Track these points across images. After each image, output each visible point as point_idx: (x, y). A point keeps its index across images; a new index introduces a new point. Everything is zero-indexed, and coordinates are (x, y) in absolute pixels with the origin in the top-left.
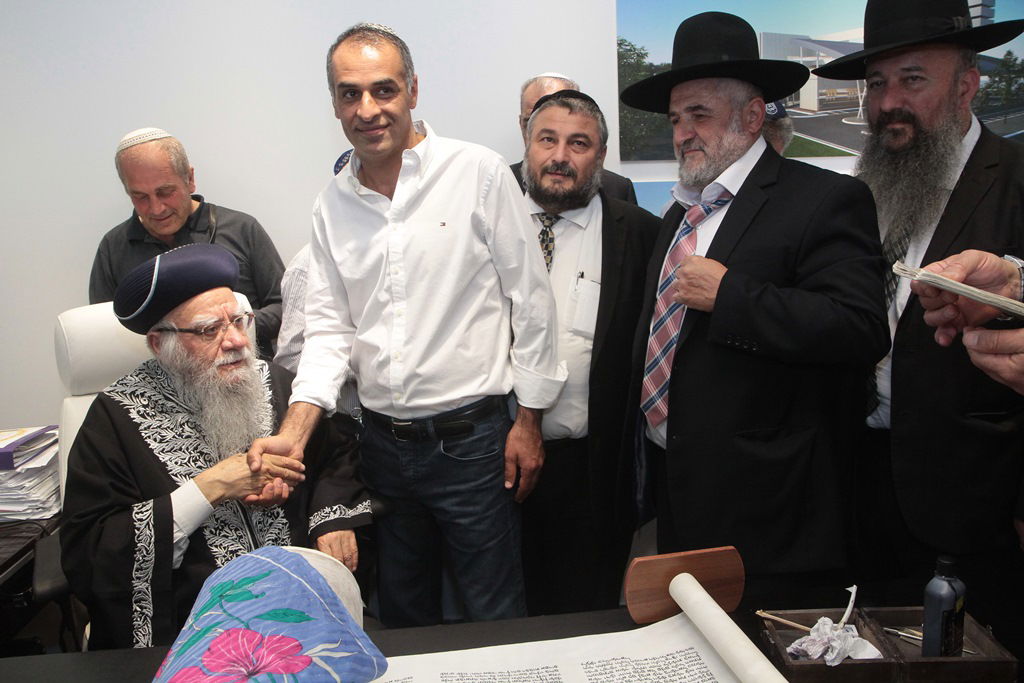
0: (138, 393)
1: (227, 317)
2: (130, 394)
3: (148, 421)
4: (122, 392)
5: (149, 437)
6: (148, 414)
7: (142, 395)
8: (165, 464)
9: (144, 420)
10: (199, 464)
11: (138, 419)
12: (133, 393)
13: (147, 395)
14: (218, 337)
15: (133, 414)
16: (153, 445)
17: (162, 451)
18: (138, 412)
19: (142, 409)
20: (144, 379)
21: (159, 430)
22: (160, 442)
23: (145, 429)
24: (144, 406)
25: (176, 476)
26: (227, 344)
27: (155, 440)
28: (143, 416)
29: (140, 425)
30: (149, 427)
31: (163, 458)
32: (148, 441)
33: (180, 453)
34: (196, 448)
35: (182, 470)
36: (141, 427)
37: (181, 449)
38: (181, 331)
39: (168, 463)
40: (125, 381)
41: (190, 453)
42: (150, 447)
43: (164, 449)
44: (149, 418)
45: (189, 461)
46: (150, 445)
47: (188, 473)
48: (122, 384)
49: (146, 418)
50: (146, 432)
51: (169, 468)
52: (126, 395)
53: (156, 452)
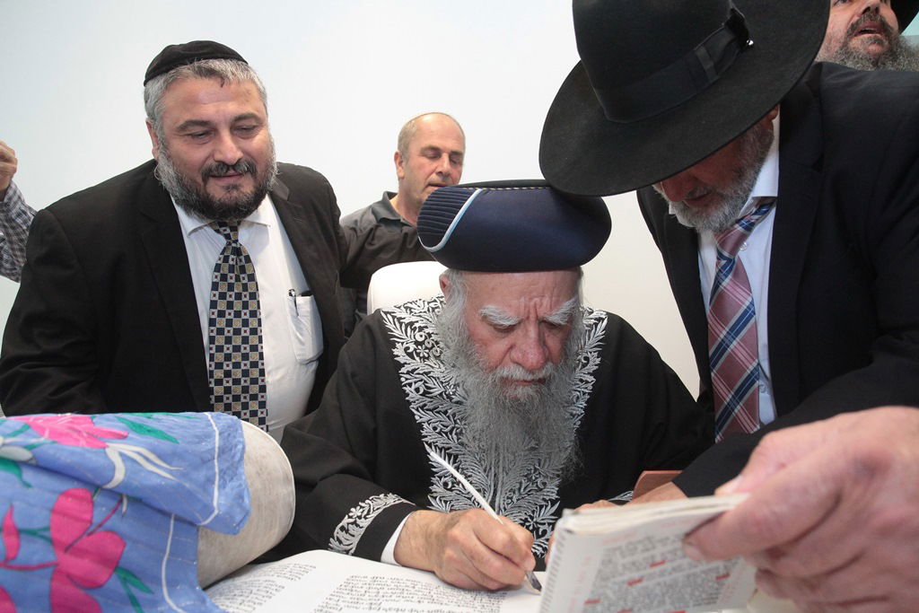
0: (417, 325)
2: (407, 326)
3: (416, 363)
4: (399, 319)
5: (410, 385)
6: (418, 354)
7: (421, 329)
8: (420, 426)
9: (408, 359)
10: (464, 439)
11: (402, 358)
12: (411, 324)
13: (427, 331)
15: (399, 351)
16: (413, 396)
17: (422, 408)
18: (407, 349)
19: (412, 347)
20: (433, 309)
21: (425, 378)
22: (424, 395)
23: (408, 373)
24: (417, 343)
25: (430, 445)
27: (417, 390)
28: (410, 355)
29: (403, 365)
30: (414, 371)
31: (419, 416)
32: (407, 389)
35: (441, 441)
36: (403, 370)
39: (425, 425)
40: (413, 306)
41: (456, 422)
42: (407, 398)
43: (425, 405)
44: (417, 359)
45: (451, 432)
46: (408, 395)
47: (446, 446)
48: (406, 308)
49: (414, 359)
50: (408, 376)
51: (424, 433)
52: (401, 324)
53: (413, 407)
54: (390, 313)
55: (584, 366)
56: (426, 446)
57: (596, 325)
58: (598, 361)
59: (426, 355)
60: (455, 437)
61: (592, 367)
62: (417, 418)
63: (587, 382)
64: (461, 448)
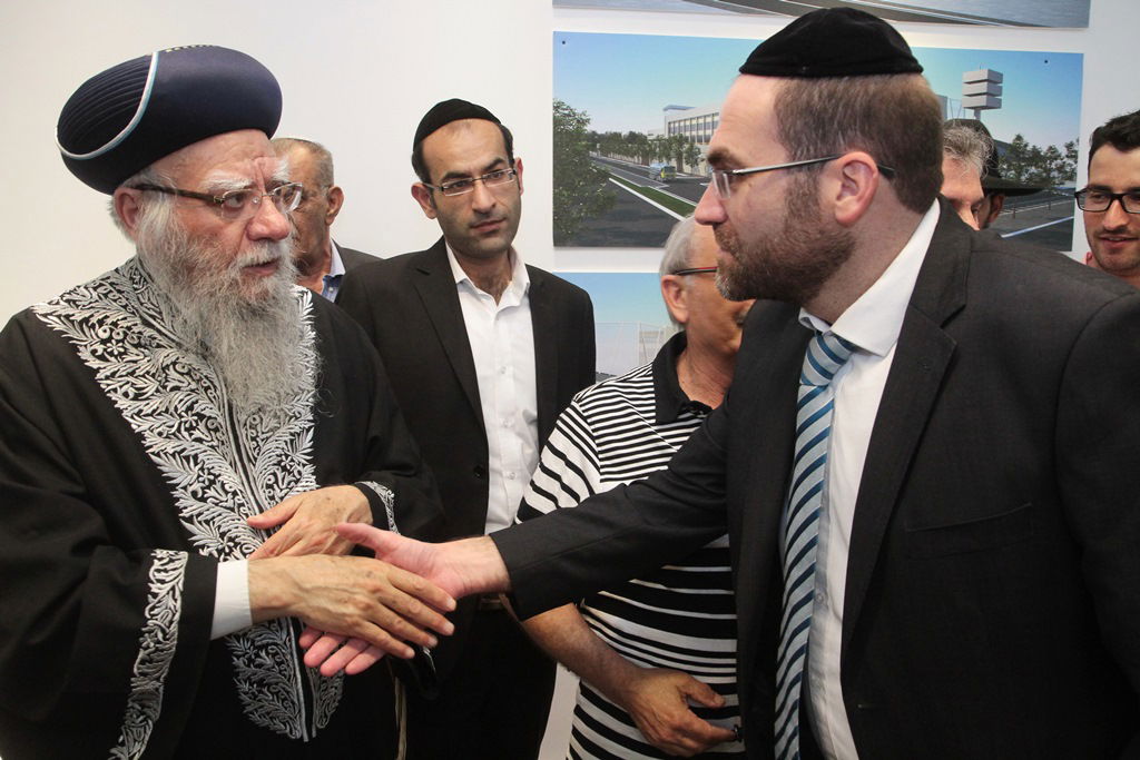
0: (94, 320)
1: (262, 182)
3: (113, 365)
4: (67, 317)
5: (115, 390)
6: (111, 354)
7: (101, 323)
9: (103, 364)
10: (197, 434)
11: (94, 363)
12: (86, 320)
13: (109, 321)
14: (244, 216)
15: (85, 354)
16: (122, 403)
17: (138, 414)
18: (94, 352)
19: (100, 349)
21: (131, 379)
22: (136, 398)
23: (107, 378)
24: (104, 342)
25: (158, 455)
26: (258, 228)
27: (126, 395)
28: (102, 358)
29: (98, 370)
30: (113, 374)
31: (137, 425)
32: (113, 396)
33: (165, 418)
34: (190, 408)
35: (170, 446)
36: (98, 376)
37: (167, 411)
38: (183, 194)
39: (146, 434)
40: (74, 297)
41: (181, 417)
42: (116, 406)
43: (141, 411)
44: (113, 359)
45: (179, 430)
46: (116, 402)
47: (178, 449)
48: (68, 301)
49: (108, 361)
50: (109, 382)
51: (147, 444)
52: (71, 322)
53: (126, 415)
54: (51, 314)
59: (122, 350)
60: (186, 434)
62: (134, 426)
64: (197, 445)
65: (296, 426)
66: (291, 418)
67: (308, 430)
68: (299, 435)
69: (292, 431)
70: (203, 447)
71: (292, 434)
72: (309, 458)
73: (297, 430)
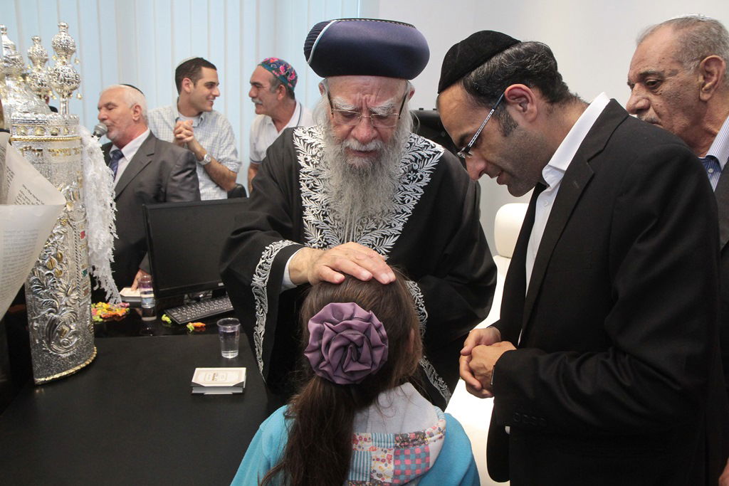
0: (314, 144)
1: (365, 109)
2: (308, 144)
3: (310, 168)
4: (303, 140)
5: (304, 181)
6: (312, 163)
7: (316, 147)
8: (304, 208)
9: (306, 166)
10: (327, 219)
11: (302, 163)
12: (311, 144)
13: (319, 146)
15: (301, 158)
16: (304, 189)
17: (308, 197)
18: (306, 159)
19: (309, 158)
21: (315, 179)
22: (311, 189)
23: (304, 173)
24: (313, 156)
25: (307, 222)
27: (308, 185)
28: (308, 163)
29: (302, 167)
30: (307, 173)
31: (306, 203)
32: (302, 183)
33: (318, 205)
34: (329, 205)
35: (313, 220)
36: (301, 170)
37: (320, 202)
39: (307, 209)
41: (323, 208)
42: (301, 189)
43: (311, 196)
44: (311, 165)
45: (319, 214)
46: (301, 187)
47: (316, 223)
48: (310, 132)
49: (309, 165)
50: (304, 175)
51: (305, 213)
52: (304, 143)
53: (303, 195)
54: (298, 137)
55: (419, 180)
56: (305, 222)
57: (434, 155)
58: (429, 180)
59: (318, 162)
60: (322, 217)
61: (423, 183)
62: (303, 202)
63: (418, 192)
64: (325, 224)
65: (388, 231)
66: (387, 226)
67: (395, 236)
68: (388, 237)
69: (384, 233)
70: (328, 227)
71: (382, 235)
72: (387, 251)
73: (388, 234)
